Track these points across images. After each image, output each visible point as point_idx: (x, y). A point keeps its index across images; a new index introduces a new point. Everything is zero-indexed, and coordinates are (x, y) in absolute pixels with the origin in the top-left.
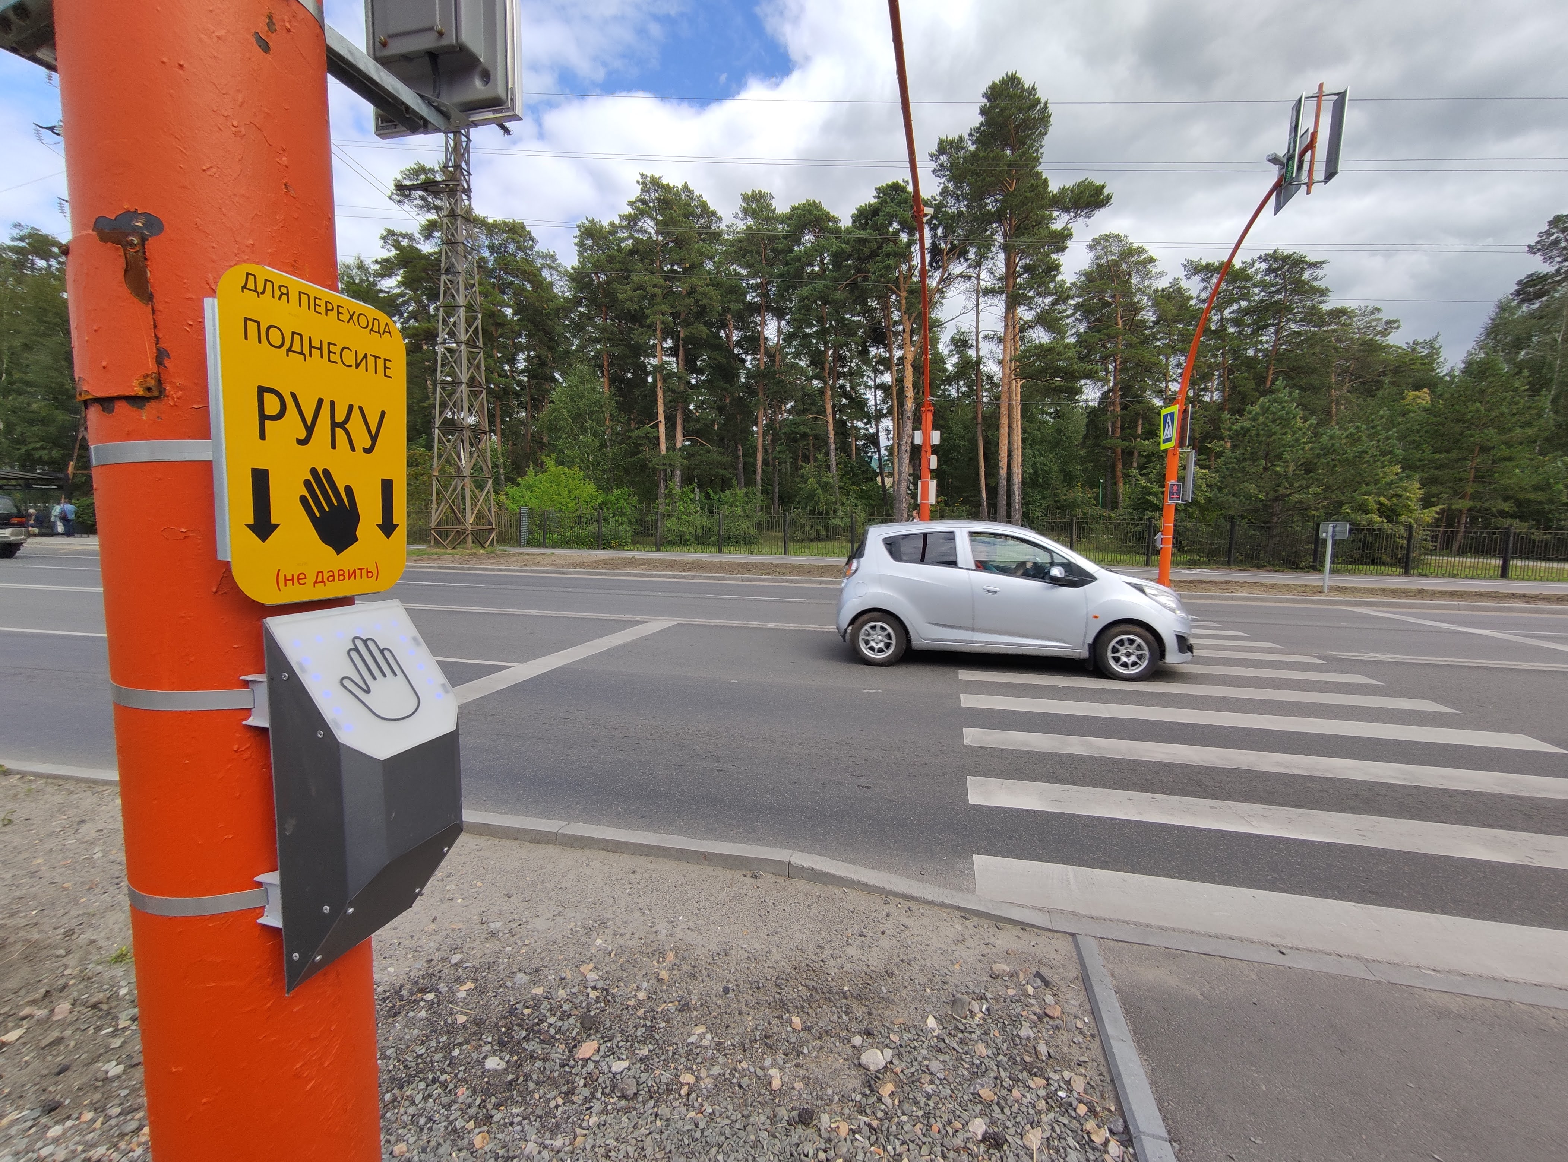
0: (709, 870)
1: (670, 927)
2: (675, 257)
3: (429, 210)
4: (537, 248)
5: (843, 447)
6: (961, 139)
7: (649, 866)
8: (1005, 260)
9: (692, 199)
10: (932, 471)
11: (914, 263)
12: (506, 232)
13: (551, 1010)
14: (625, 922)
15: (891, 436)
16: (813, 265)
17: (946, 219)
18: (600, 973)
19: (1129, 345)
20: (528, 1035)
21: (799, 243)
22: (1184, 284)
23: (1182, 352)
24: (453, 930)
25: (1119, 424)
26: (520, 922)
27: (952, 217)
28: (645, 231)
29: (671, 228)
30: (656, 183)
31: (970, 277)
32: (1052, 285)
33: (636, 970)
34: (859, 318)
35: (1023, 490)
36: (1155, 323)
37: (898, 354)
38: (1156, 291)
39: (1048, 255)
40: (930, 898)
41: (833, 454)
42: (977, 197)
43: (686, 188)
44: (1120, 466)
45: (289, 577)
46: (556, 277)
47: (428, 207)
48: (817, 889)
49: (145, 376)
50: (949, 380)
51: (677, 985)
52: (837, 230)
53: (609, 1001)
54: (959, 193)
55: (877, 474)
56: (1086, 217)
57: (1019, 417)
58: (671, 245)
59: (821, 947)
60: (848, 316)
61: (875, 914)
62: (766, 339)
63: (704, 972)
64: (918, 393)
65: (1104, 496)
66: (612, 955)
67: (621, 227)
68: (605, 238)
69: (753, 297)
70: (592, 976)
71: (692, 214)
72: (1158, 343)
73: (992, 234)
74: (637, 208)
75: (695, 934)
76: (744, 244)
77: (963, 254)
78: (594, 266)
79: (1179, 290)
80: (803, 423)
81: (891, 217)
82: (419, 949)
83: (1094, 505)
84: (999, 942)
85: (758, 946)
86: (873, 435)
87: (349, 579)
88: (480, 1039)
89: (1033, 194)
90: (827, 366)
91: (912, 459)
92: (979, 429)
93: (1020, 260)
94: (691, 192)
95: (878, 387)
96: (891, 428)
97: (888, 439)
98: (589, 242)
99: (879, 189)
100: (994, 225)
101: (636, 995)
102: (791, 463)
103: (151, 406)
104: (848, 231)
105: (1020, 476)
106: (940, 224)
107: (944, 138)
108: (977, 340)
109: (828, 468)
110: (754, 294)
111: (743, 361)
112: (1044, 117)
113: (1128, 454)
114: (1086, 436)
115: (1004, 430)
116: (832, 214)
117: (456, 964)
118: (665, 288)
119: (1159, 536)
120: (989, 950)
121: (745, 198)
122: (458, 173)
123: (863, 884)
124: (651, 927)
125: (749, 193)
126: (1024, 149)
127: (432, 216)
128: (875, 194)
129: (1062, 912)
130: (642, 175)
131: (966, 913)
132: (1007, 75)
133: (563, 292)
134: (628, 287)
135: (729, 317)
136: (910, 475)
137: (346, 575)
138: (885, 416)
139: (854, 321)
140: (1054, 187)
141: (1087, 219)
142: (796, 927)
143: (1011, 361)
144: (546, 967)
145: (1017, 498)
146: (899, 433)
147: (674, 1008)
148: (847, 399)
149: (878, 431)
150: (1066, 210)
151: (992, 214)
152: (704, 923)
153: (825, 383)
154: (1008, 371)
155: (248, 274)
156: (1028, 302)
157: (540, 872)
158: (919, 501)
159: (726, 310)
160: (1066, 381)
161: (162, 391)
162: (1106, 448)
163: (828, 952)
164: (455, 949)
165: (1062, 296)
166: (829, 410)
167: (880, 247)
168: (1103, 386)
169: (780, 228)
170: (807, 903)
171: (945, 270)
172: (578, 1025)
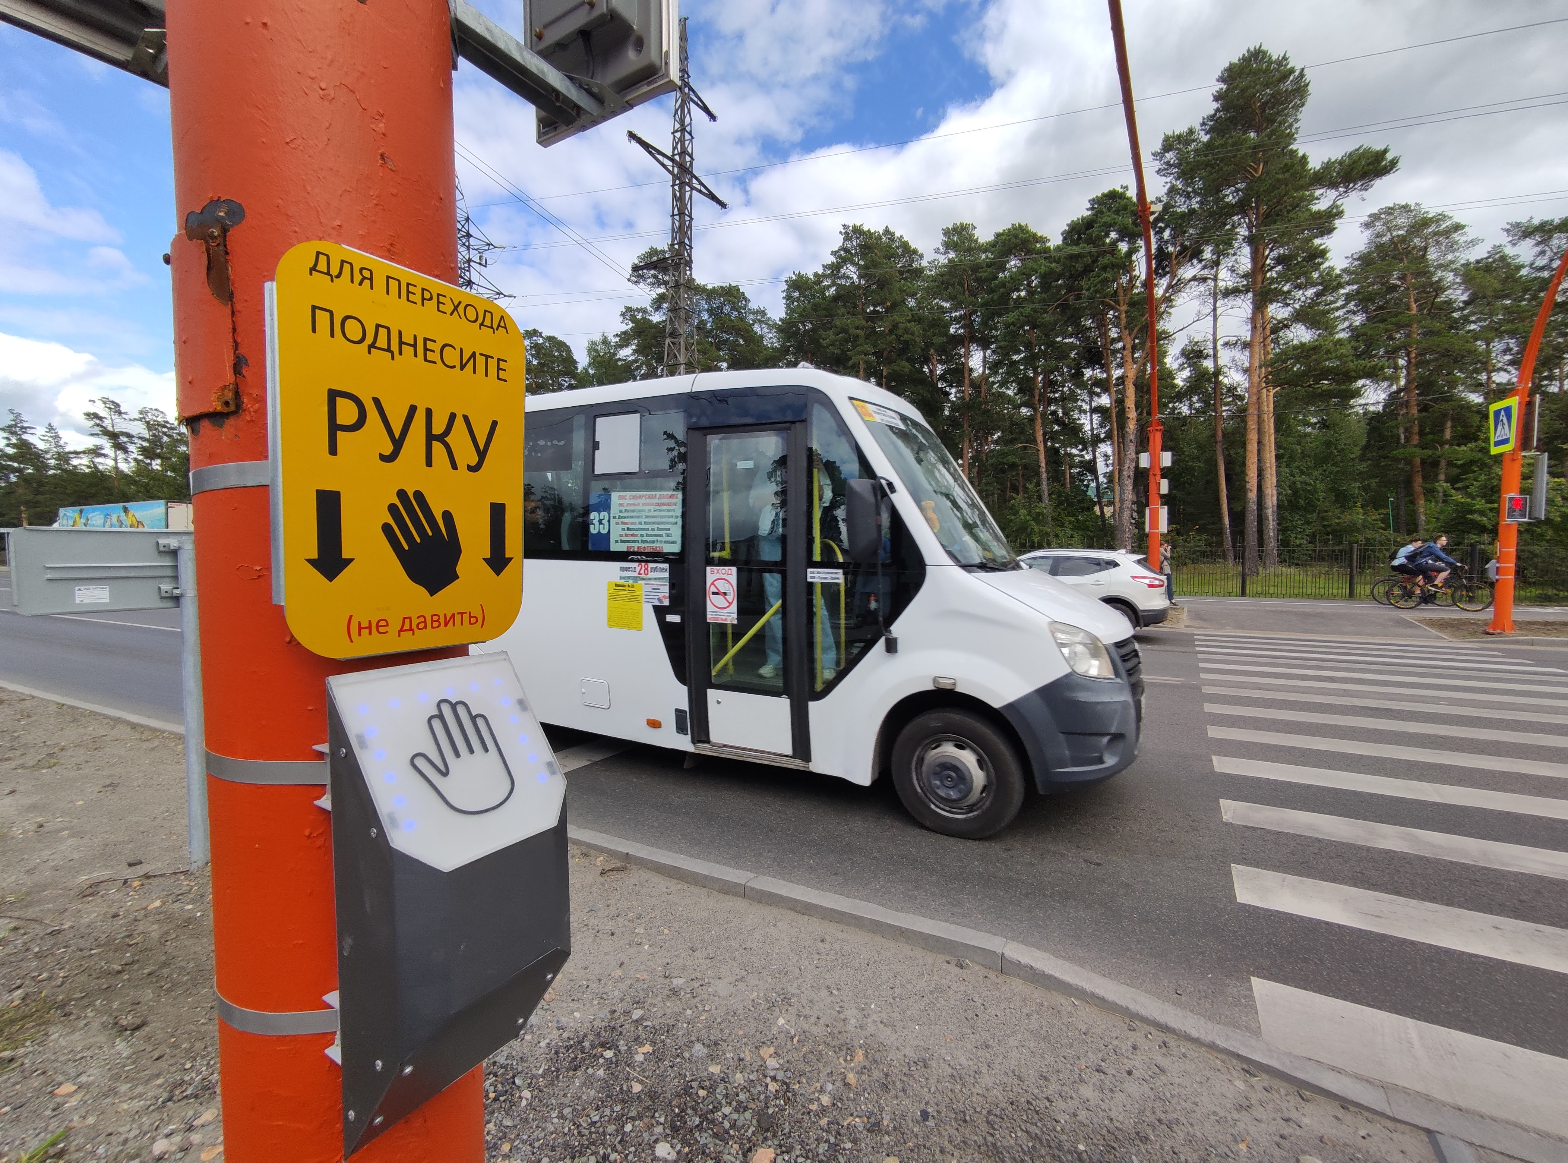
0: (906, 949)
1: (860, 1016)
2: (877, 297)
3: (659, 286)
4: (750, 305)
5: (1056, 476)
6: (1191, 131)
7: (840, 935)
8: (1251, 253)
9: (893, 241)
10: (1163, 496)
11: (1136, 273)
12: (723, 296)
13: (726, 1096)
14: (811, 1001)
15: (1110, 462)
16: (1018, 290)
17: (1175, 219)
18: (781, 1061)
19: (1429, 333)
20: (701, 1123)
21: (1003, 268)
22: (1509, 251)
23: (1512, 334)
24: (638, 980)
25: (1416, 429)
26: (702, 982)
27: (1183, 215)
28: (848, 277)
29: (871, 271)
30: (858, 231)
31: (1204, 280)
32: (1315, 275)
33: (820, 1065)
34: (1071, 340)
35: (1278, 514)
36: (1467, 303)
37: (1117, 373)
38: (1467, 265)
39: (1309, 240)
40: (1194, 1034)
41: (1044, 483)
42: (1213, 190)
43: (887, 231)
44: (1418, 480)
45: (365, 624)
46: (765, 330)
47: (658, 283)
48: (1038, 994)
49: (225, 387)
50: (1180, 396)
51: (866, 1095)
52: (1047, 250)
53: (789, 1099)
54: (1190, 189)
55: (1094, 504)
56: (1361, 190)
57: (1272, 431)
58: (874, 287)
59: (1046, 1079)
60: (1059, 339)
61: (1116, 1043)
62: (971, 370)
63: (899, 1085)
64: (1141, 414)
65: (1396, 518)
66: (795, 1040)
67: (824, 276)
68: (811, 288)
69: (957, 329)
70: (772, 1063)
71: (894, 255)
72: (1473, 327)
73: (1234, 227)
74: (840, 257)
75: (888, 1031)
76: (945, 278)
77: (1195, 254)
78: (801, 315)
79: (1503, 258)
80: (1013, 453)
81: (1108, 227)
82: (604, 996)
83: (1382, 528)
84: (1306, 1121)
85: (963, 1060)
86: (1089, 462)
87: (446, 625)
88: (653, 1117)
89: (1287, 175)
90: (1037, 392)
91: (1135, 485)
92: (1219, 448)
93: (1271, 250)
94: (893, 234)
95: (1094, 410)
96: (1110, 453)
97: (1107, 465)
98: (796, 294)
99: (1093, 200)
100: (1236, 218)
101: (819, 1099)
102: (999, 495)
103: (231, 422)
104: (1058, 249)
105: (1275, 498)
106: (1167, 226)
107: (1171, 133)
108: (1215, 348)
109: (1040, 498)
110: (958, 326)
111: (948, 394)
112: (1299, 88)
113: (1431, 466)
114: (1366, 448)
115: (1252, 447)
116: (1039, 235)
117: (637, 1021)
118: (867, 328)
119: (1491, 565)
120: (1291, 1130)
121: (946, 232)
122: (682, 248)
123: (1099, 998)
124: (839, 1012)
125: (951, 227)
126: (1273, 127)
127: (661, 290)
128: (1089, 206)
129: (1405, 1091)
130: (844, 226)
131: (1251, 1068)
132: (1248, 51)
133: (772, 343)
134: (831, 333)
135: (932, 351)
136: (1134, 503)
137: (442, 620)
138: (1103, 441)
139: (1066, 343)
140: (1315, 163)
141: (1363, 192)
142: (1013, 1042)
143: (1260, 367)
144: (725, 1041)
145: (1271, 524)
146: (1119, 459)
147: (862, 1125)
148: (1059, 425)
149: (1095, 457)
150: (1333, 185)
151: (1233, 206)
152: (899, 1017)
153: (1035, 410)
154: (1256, 379)
155: (318, 253)
156: (1284, 298)
157: (726, 926)
158: (1147, 530)
159: (929, 345)
160: (1338, 383)
161: (238, 406)
162: (1397, 460)
163: (1053, 1088)
164: (637, 1003)
165: (1330, 284)
166: (1040, 438)
167: (1095, 261)
168: (1390, 386)
169: (983, 257)
170: (1025, 1011)
171: (1173, 276)
172: (755, 1122)
